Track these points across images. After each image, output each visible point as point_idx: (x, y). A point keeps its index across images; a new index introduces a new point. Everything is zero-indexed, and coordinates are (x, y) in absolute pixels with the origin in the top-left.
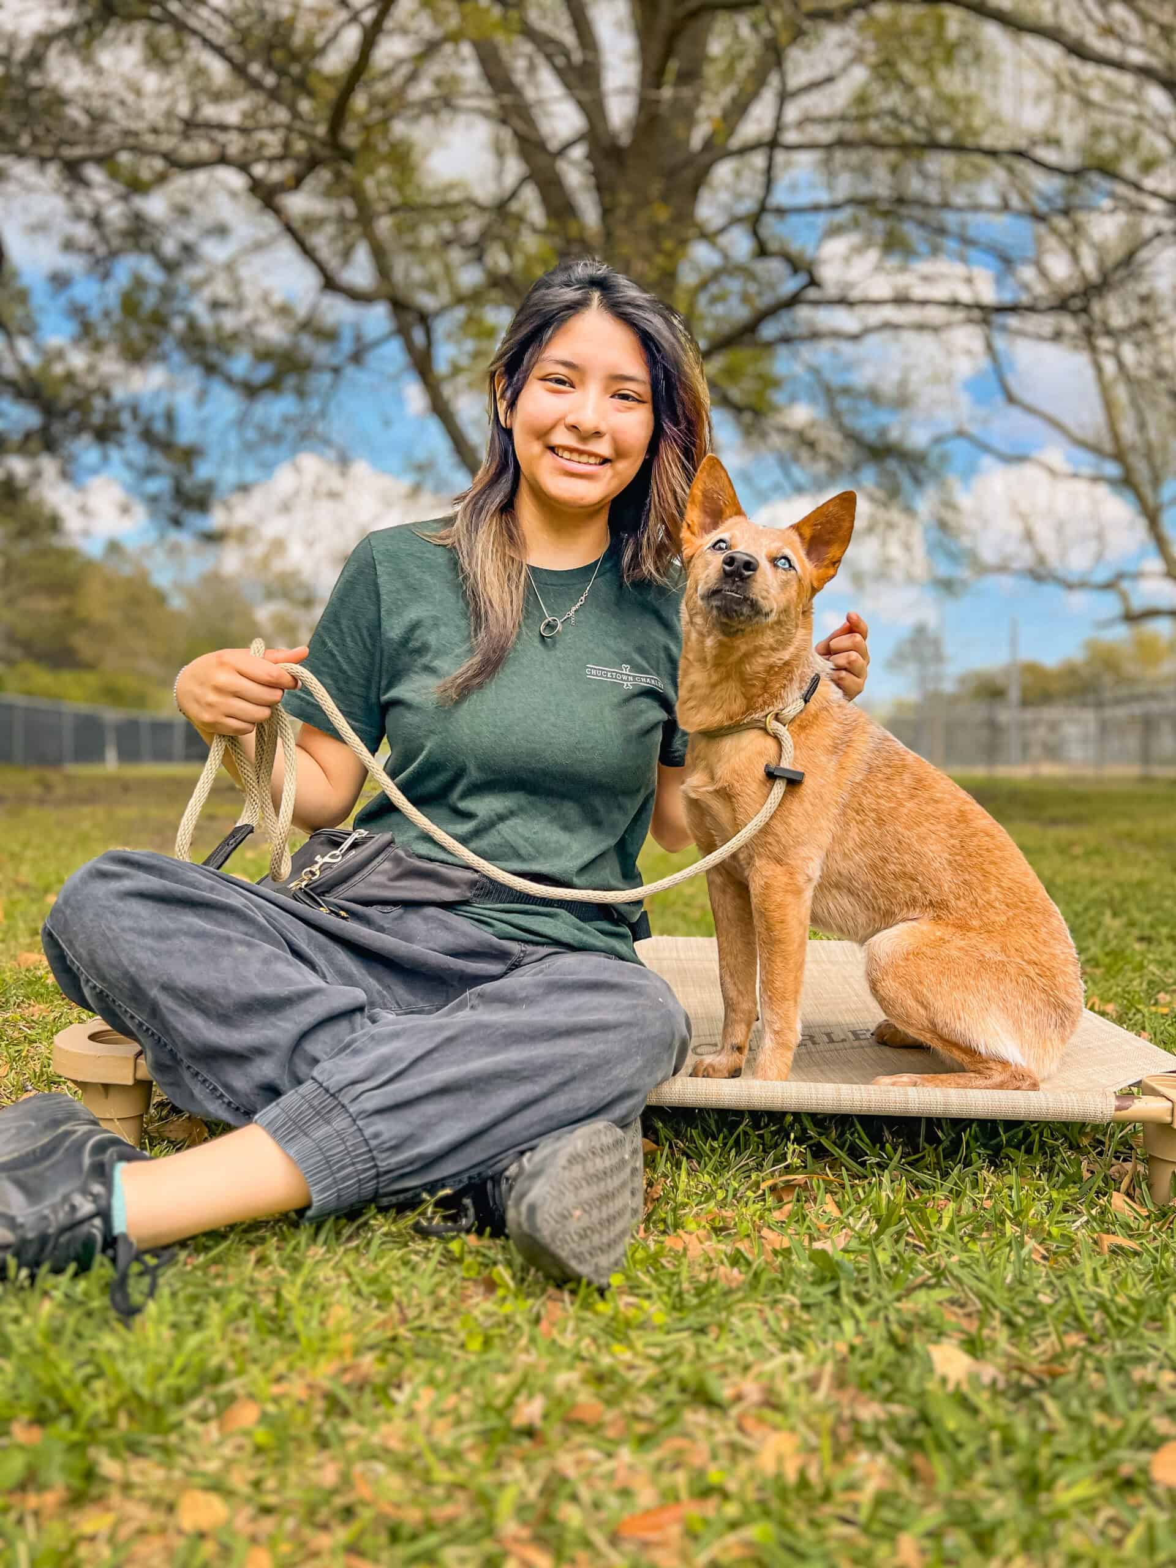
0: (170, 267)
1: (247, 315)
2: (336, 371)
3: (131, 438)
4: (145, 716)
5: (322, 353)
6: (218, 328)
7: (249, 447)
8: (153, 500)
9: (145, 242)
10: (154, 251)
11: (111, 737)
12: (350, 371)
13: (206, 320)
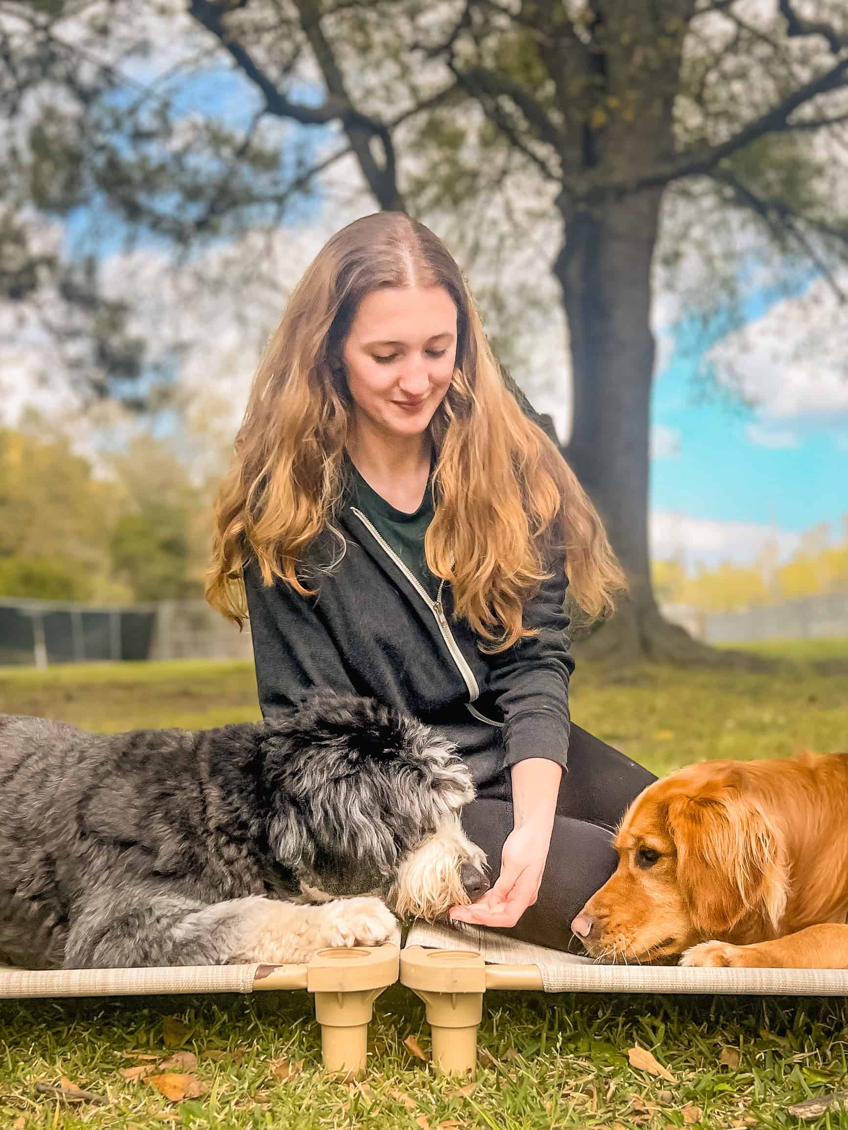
0: (86, 96)
1: (176, 143)
2: (280, 200)
3: (48, 294)
4: (76, 608)
5: (261, 182)
6: (144, 160)
7: (186, 300)
8: (75, 365)
9: (60, 70)
10: (70, 81)
11: (39, 635)
12: (296, 198)
13: (128, 154)
